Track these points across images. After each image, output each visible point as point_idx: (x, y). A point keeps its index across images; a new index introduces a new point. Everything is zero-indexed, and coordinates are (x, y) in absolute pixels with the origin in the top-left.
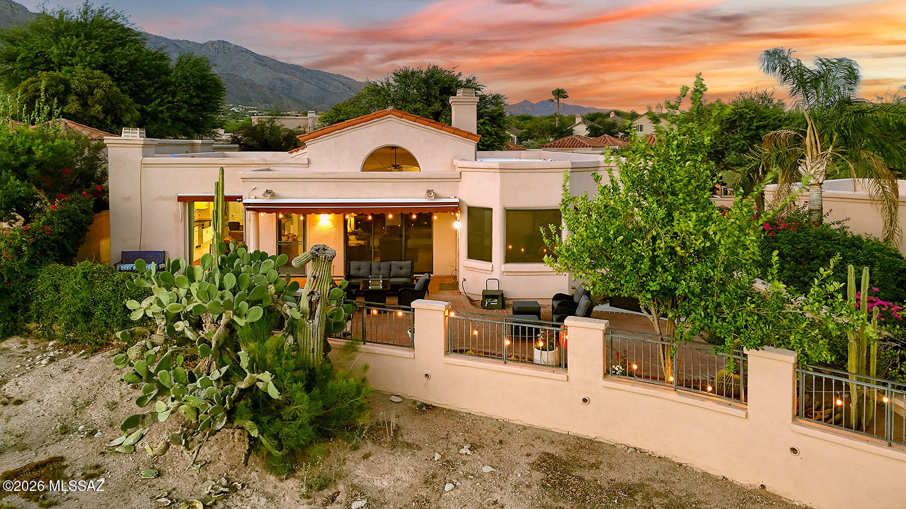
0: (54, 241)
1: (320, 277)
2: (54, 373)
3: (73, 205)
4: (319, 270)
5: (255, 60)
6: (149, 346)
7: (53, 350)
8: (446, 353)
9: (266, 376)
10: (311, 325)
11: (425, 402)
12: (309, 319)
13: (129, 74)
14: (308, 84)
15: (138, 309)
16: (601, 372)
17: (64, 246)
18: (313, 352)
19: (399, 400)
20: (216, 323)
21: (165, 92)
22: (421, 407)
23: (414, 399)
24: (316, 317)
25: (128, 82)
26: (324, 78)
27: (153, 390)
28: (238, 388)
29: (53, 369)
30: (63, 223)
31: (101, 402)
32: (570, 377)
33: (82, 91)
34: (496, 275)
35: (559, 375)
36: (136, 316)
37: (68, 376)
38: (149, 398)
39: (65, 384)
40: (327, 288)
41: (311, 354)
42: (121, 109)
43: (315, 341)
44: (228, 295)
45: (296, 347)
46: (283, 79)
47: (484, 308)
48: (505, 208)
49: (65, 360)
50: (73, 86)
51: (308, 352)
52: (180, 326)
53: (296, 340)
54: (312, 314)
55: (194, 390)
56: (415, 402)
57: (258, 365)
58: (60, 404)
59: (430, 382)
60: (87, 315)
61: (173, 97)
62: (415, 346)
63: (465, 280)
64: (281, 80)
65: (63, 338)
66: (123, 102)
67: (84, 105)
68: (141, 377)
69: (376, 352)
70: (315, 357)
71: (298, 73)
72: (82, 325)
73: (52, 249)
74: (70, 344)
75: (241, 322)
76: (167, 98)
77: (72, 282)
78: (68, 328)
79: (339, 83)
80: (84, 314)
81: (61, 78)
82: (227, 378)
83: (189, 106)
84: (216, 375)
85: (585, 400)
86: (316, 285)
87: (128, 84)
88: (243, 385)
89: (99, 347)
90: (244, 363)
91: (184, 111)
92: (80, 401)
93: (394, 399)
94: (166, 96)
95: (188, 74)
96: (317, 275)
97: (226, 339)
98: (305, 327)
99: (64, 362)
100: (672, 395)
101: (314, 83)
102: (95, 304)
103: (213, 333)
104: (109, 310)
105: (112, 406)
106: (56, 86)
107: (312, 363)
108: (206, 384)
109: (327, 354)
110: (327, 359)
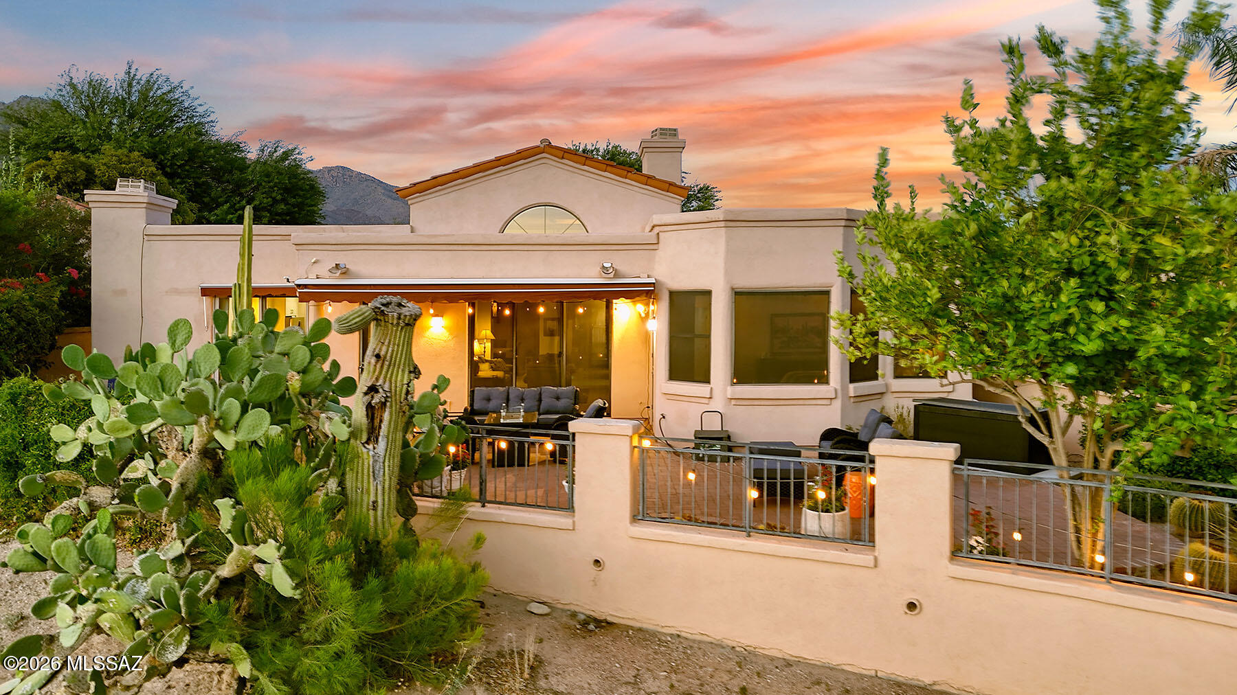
1: (388, 358)
4: (386, 343)
5: (383, 192)
6: (83, 507)
8: (635, 518)
9: (270, 551)
10: (371, 453)
11: (592, 613)
12: (367, 442)
13: (187, 168)
15: (71, 441)
16: (946, 546)
18: (375, 509)
19: (544, 610)
20: (186, 449)
22: (585, 624)
23: (573, 608)
24: (380, 439)
25: (185, 180)
28: (217, 577)
32: (881, 558)
34: (718, 404)
35: (857, 556)
36: (67, 454)
40: (402, 380)
41: (371, 512)
43: (380, 488)
45: (341, 498)
48: (733, 289)
51: (365, 510)
52: (140, 467)
53: (342, 486)
54: (373, 434)
56: (574, 615)
59: (603, 574)
62: (576, 505)
63: (664, 417)
68: (44, 561)
69: (504, 520)
70: (379, 519)
75: (229, 442)
76: (239, 202)
82: (192, 557)
84: (174, 548)
85: (912, 606)
86: (380, 373)
87: (185, 182)
88: (225, 570)
90: (226, 523)
93: (536, 608)
95: (271, 169)
96: (382, 353)
97: (199, 478)
98: (359, 457)
100: (1103, 591)
103: (177, 467)
105: (17, 623)
107: (372, 531)
108: (154, 568)
109: (408, 520)
110: (407, 530)
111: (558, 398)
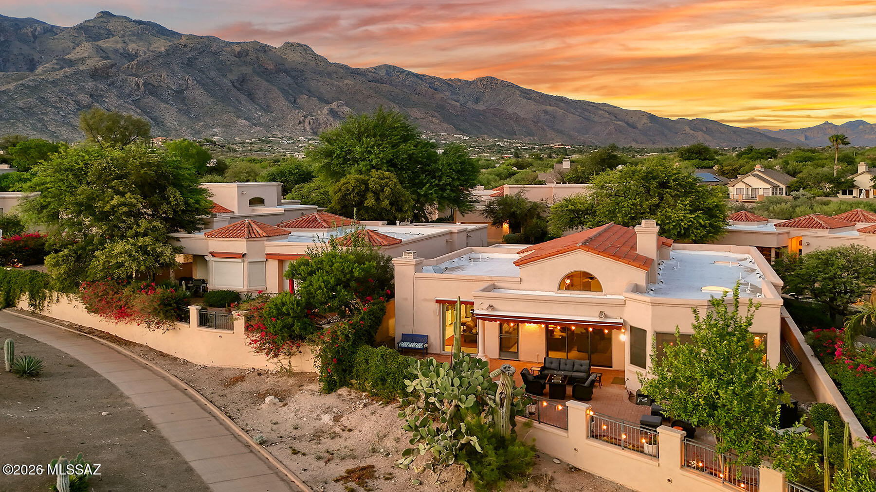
0: (366, 331)
1: (506, 384)
2: (367, 414)
3: (375, 307)
4: (505, 380)
5: (520, 94)
6: (416, 408)
7: (365, 399)
8: (588, 437)
9: (474, 438)
10: (502, 411)
11: (574, 466)
12: (500, 408)
13: (408, 165)
14: (572, 115)
15: (411, 386)
16: (679, 464)
17: (370, 333)
18: (503, 427)
19: (558, 462)
20: (450, 403)
21: (434, 177)
22: (572, 468)
23: (568, 463)
24: (504, 407)
26: (589, 108)
27: (418, 435)
28: (461, 443)
29: (367, 412)
30: (370, 319)
31: (391, 437)
32: (660, 464)
33: (376, 189)
35: (654, 462)
36: (410, 390)
37: (374, 418)
38: (416, 440)
39: (372, 423)
40: (510, 391)
42: (401, 200)
43: (505, 421)
44: (456, 391)
45: (493, 424)
46: (547, 112)
47: (637, 404)
48: (655, 331)
49: (372, 406)
50: (370, 186)
51: (500, 427)
52: (432, 399)
53: (493, 419)
54: (502, 405)
55: (437, 441)
56: (568, 465)
57: (470, 432)
58: (371, 435)
59: (577, 454)
60: (384, 380)
61: (439, 181)
63: (628, 379)
64: (546, 112)
65: (371, 392)
66: (403, 195)
67: (378, 199)
68: (412, 428)
69: (545, 430)
70: (504, 429)
71: (562, 104)
72: (380, 386)
73: (364, 335)
74: (374, 396)
75: (463, 406)
76: (434, 182)
77: (375, 359)
78: (373, 386)
79: (604, 112)
80: (382, 380)
81: (362, 180)
82: (455, 436)
83: (451, 187)
84: (449, 433)
86: (503, 389)
88: (463, 441)
89: (389, 401)
90: (463, 430)
91: (448, 191)
92: (381, 434)
93: (555, 461)
94: (434, 180)
95: (451, 162)
96: (504, 383)
97: (455, 414)
98: (498, 411)
99: (371, 408)
101: (578, 114)
102: (388, 375)
103: (448, 409)
104: (395, 380)
105: (398, 440)
106: (360, 187)
107: (502, 433)
108: (444, 438)
109: (513, 428)
110: (513, 431)
111: (581, 365)
